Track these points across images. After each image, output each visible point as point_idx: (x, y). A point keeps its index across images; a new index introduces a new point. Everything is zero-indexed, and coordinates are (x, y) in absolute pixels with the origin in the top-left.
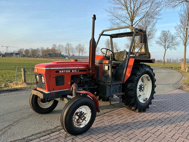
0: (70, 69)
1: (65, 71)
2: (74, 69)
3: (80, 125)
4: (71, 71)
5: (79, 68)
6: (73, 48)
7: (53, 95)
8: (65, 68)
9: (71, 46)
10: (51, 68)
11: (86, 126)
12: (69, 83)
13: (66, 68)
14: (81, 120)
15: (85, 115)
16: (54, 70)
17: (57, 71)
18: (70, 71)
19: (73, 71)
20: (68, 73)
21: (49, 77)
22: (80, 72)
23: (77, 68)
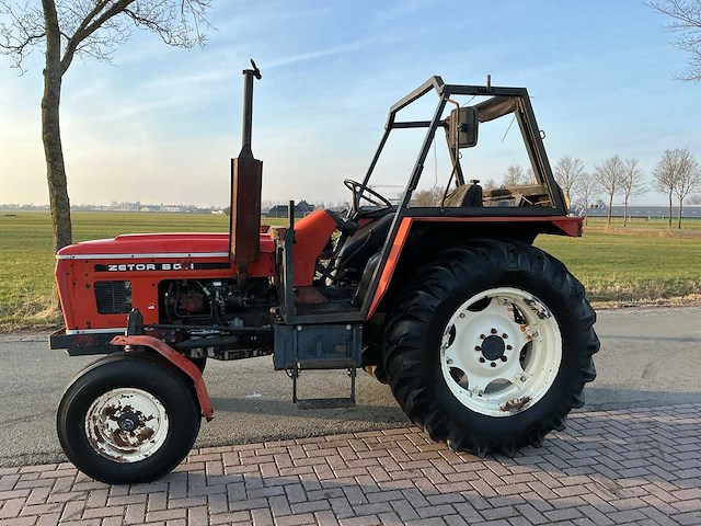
0: (152, 261)
1: (131, 266)
2: (171, 261)
3: (132, 452)
4: (159, 267)
5: (193, 255)
6: (586, 176)
7: (85, 343)
8: (129, 256)
9: (580, 167)
10: (77, 257)
11: (148, 459)
12: (153, 307)
13: (136, 256)
14: (132, 435)
15: (146, 423)
16: (87, 261)
17: (101, 267)
18: (153, 267)
19: (166, 267)
20: (145, 275)
21: (71, 284)
22: (201, 271)
23: (186, 255)
